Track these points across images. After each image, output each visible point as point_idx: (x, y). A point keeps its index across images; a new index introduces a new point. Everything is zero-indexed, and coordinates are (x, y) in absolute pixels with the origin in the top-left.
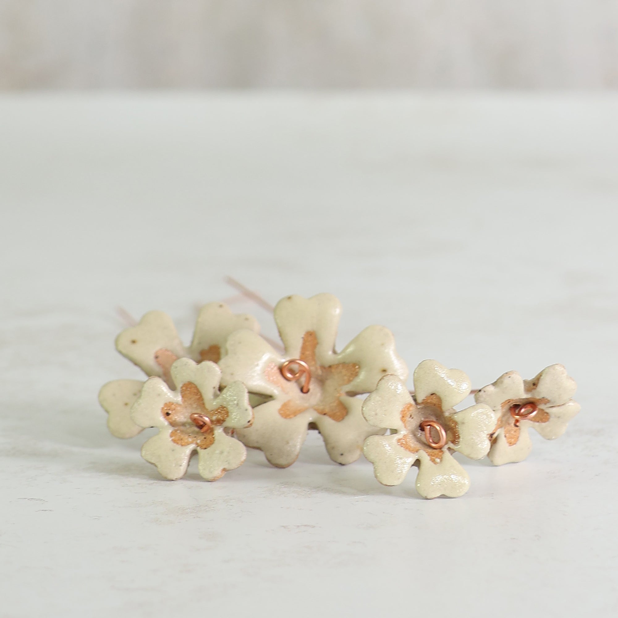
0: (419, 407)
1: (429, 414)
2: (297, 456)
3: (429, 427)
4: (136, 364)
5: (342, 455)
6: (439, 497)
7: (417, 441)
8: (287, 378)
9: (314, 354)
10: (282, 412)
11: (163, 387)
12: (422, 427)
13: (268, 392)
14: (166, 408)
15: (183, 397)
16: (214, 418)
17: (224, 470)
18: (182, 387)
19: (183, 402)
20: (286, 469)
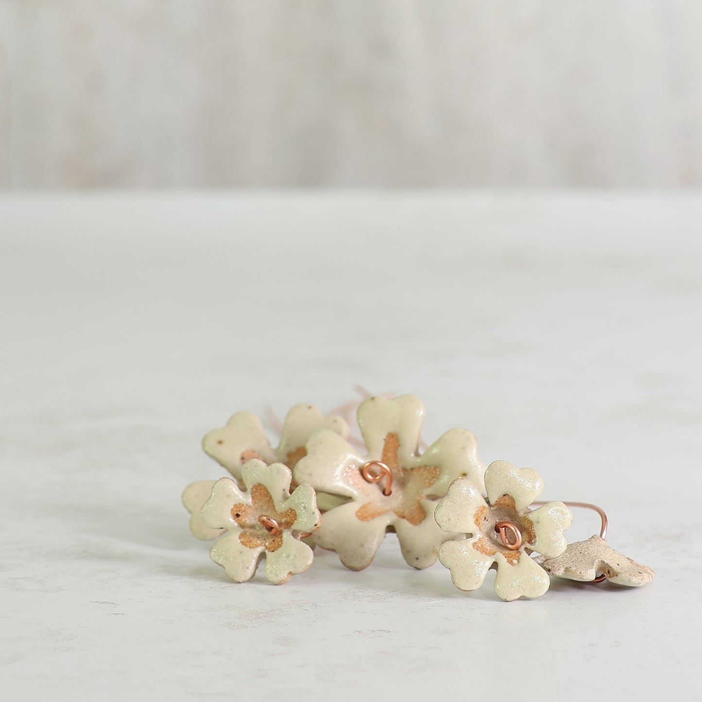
0: (492, 509)
1: (504, 515)
2: (372, 559)
3: (504, 528)
4: (222, 465)
5: (417, 559)
6: (518, 599)
7: (493, 544)
8: (368, 480)
9: (396, 456)
10: (358, 514)
11: (234, 489)
12: (497, 529)
13: (347, 494)
14: (235, 510)
15: (253, 498)
16: (283, 520)
17: (290, 573)
18: (252, 489)
19: (253, 504)
20: (361, 572)
